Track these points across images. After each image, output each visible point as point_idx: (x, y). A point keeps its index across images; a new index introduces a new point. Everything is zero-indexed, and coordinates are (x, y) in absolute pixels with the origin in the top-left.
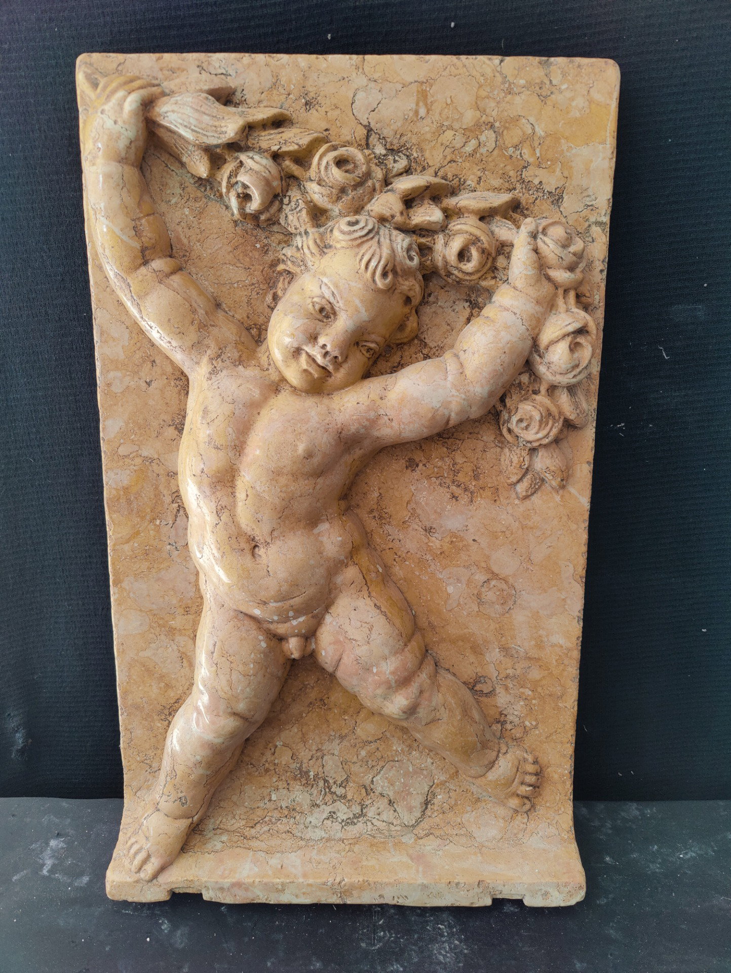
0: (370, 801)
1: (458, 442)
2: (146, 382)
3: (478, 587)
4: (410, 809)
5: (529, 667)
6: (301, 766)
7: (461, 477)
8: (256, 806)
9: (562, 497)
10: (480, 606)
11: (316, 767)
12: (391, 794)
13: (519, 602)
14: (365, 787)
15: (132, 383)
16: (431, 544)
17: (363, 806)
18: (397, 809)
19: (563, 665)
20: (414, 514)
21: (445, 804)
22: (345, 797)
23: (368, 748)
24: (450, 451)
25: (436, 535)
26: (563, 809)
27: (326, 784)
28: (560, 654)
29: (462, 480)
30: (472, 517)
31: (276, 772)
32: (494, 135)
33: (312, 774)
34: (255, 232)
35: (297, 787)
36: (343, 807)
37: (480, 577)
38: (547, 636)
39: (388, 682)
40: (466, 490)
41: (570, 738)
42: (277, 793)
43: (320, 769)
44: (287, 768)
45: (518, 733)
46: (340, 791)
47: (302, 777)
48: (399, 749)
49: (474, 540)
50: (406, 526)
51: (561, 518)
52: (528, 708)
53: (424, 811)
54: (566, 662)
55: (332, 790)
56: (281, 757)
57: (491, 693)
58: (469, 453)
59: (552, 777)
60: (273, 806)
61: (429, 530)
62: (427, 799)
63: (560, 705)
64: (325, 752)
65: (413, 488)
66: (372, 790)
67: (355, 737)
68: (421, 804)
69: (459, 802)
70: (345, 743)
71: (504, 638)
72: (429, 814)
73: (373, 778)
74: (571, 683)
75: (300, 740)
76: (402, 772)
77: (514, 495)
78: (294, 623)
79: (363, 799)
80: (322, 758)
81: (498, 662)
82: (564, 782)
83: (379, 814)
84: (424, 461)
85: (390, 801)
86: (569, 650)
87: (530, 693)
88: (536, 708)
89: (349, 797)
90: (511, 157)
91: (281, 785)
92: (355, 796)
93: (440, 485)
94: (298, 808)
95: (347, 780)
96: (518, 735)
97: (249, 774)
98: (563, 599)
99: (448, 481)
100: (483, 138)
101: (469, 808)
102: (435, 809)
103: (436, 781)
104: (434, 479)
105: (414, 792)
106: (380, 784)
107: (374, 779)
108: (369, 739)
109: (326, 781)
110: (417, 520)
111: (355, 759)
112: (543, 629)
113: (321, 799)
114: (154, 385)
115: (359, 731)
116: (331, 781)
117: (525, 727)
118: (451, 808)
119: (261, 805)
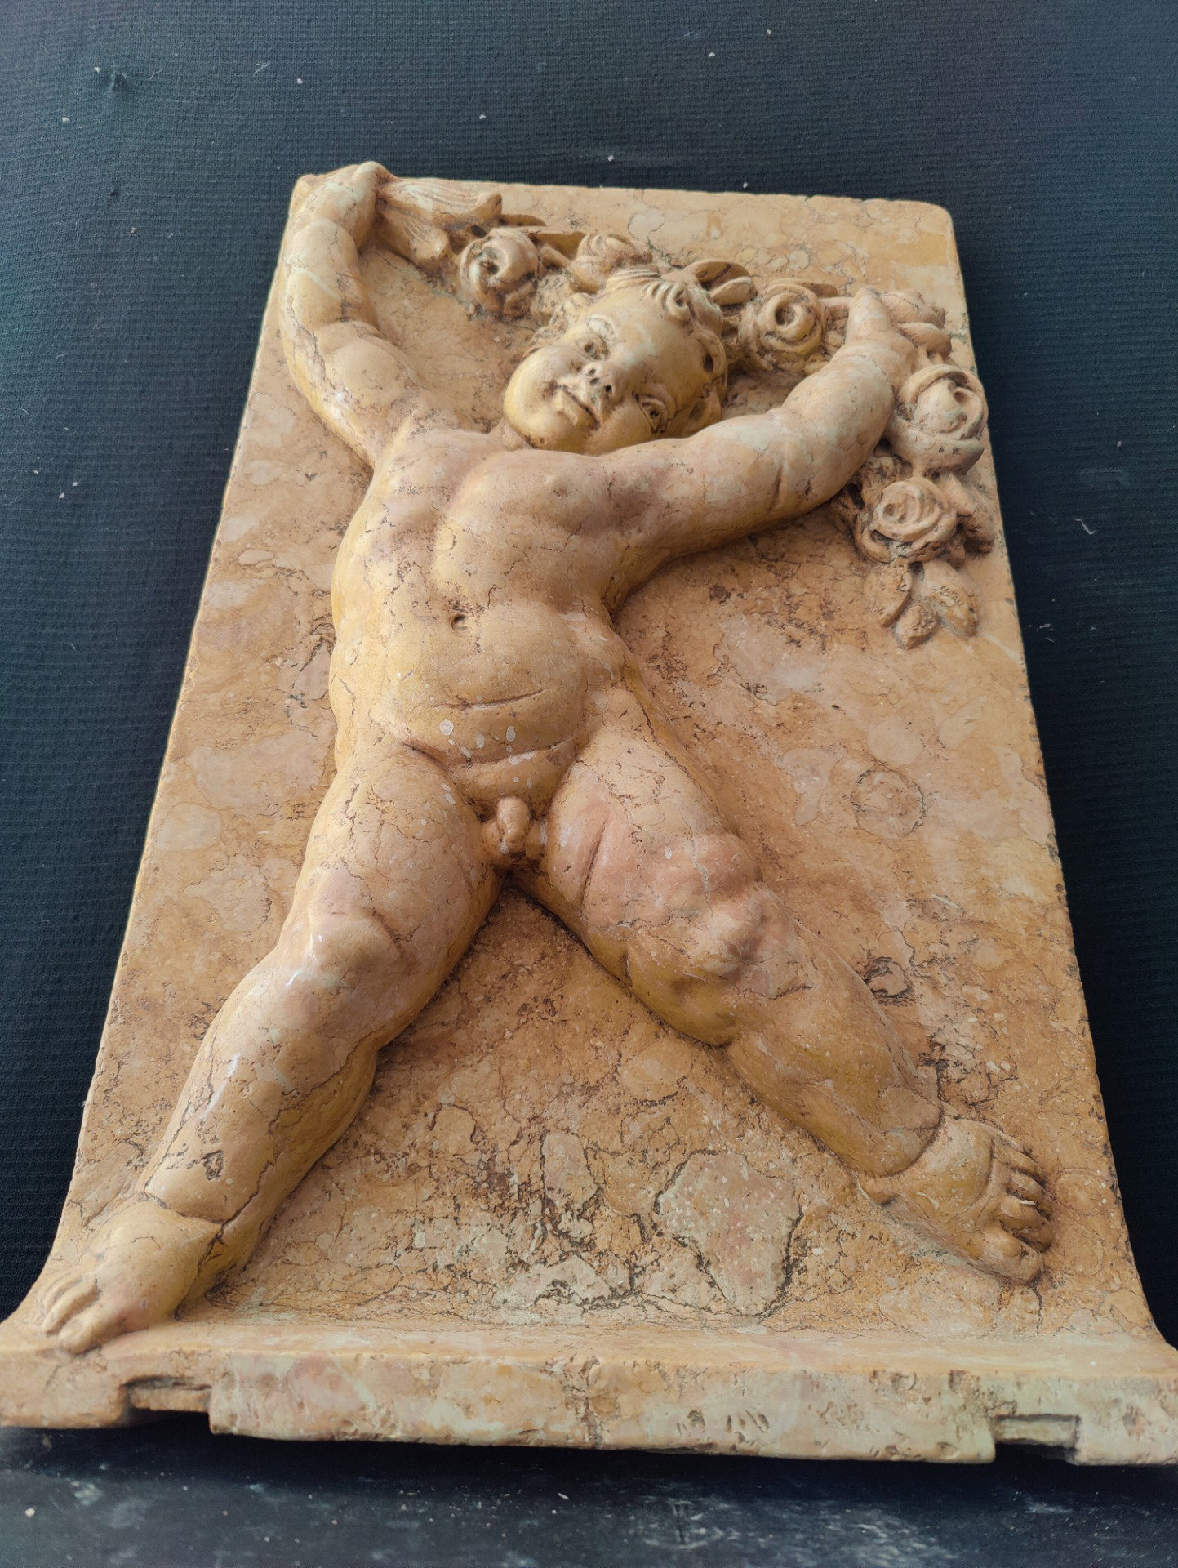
0: (651, 1257)
1: (792, 566)
2: (307, 476)
3: (852, 784)
4: (750, 1279)
5: (974, 941)
6: (491, 1159)
7: (801, 614)
8: (375, 1261)
9: (976, 647)
10: (861, 819)
11: (525, 1162)
12: (701, 1237)
13: (931, 812)
14: (637, 1218)
15: (284, 475)
16: (760, 711)
17: (634, 1270)
18: (718, 1280)
19: (1041, 939)
20: (725, 664)
21: (832, 1271)
22: (588, 1244)
23: (646, 1117)
24: (780, 578)
25: (767, 696)
26: (1117, 1280)
27: (547, 1211)
28: (1031, 915)
29: (804, 618)
30: (827, 671)
31: (431, 1175)
32: (806, 256)
33: (515, 1179)
34: (494, 326)
35: (477, 1214)
36: (586, 1269)
37: (854, 766)
38: (998, 879)
39: (696, 878)
40: (812, 632)
41: (1093, 1103)
42: (429, 1230)
43: (536, 1167)
44: (458, 1165)
45: (975, 1088)
46: (580, 1229)
47: (491, 1189)
48: (716, 1123)
49: (834, 706)
50: (712, 682)
51: (980, 677)
52: (988, 1031)
53: (783, 1288)
54: (1046, 932)
55: (560, 1227)
56: (447, 1135)
57: (904, 996)
58: (811, 581)
59: (1075, 1199)
60: (416, 1264)
61: (754, 689)
62: (788, 1258)
63: (1054, 1024)
64: (549, 1124)
65: (723, 627)
66: (655, 1227)
67: (616, 1090)
68: (774, 1266)
69: (866, 1266)
70: (595, 1103)
71: (913, 881)
72: (797, 1294)
73: (657, 1196)
74: (1065, 978)
75: (494, 1093)
76: (724, 1180)
77: (893, 642)
78: (514, 761)
79: (633, 1253)
80: (541, 1140)
81: (909, 928)
82: (1104, 1213)
83: (674, 1291)
84: (740, 590)
85: (699, 1257)
86: (1047, 909)
87: (986, 996)
88: (1005, 1030)
89: (601, 1245)
90: (830, 273)
91: (442, 1207)
92: (616, 1242)
93: (769, 623)
94: (476, 1271)
95: (596, 1200)
96: (976, 1094)
97: (368, 1178)
98: (1014, 812)
99: (781, 619)
100: (792, 256)
101: (890, 1281)
102: (810, 1281)
103: (804, 1208)
104: (757, 616)
105: (756, 1236)
106: (676, 1211)
107: (661, 1199)
108: (649, 1096)
109: (547, 1202)
110: (733, 673)
111: (616, 1145)
112: (986, 864)
113: (532, 1248)
114: (317, 479)
115: (625, 1075)
116: (559, 1203)
117: (988, 1075)
118: (848, 1280)
119: (387, 1258)
